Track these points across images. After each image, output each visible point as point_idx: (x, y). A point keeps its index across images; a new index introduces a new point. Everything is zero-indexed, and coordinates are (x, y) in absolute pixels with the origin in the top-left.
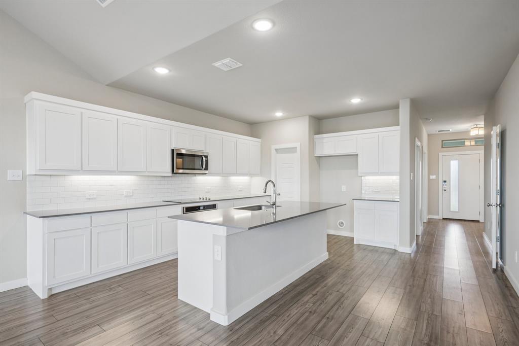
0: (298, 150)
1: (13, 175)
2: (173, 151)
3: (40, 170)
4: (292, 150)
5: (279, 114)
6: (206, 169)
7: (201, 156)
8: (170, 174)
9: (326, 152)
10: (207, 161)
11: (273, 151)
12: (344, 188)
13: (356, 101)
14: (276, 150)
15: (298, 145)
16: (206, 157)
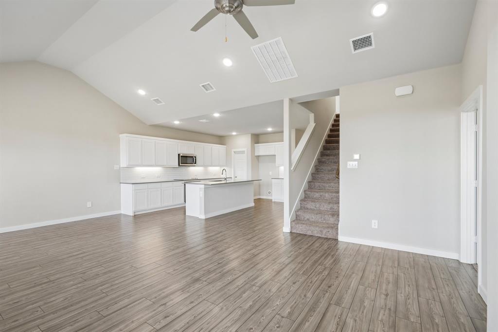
0: (246, 152)
1: (116, 167)
2: (179, 155)
3: (129, 165)
4: (243, 152)
5: (234, 133)
6: (195, 163)
7: (193, 157)
8: (178, 166)
9: (261, 153)
10: (196, 159)
11: (233, 153)
12: (271, 173)
13: (270, 129)
14: (235, 152)
15: (245, 149)
16: (195, 157)
